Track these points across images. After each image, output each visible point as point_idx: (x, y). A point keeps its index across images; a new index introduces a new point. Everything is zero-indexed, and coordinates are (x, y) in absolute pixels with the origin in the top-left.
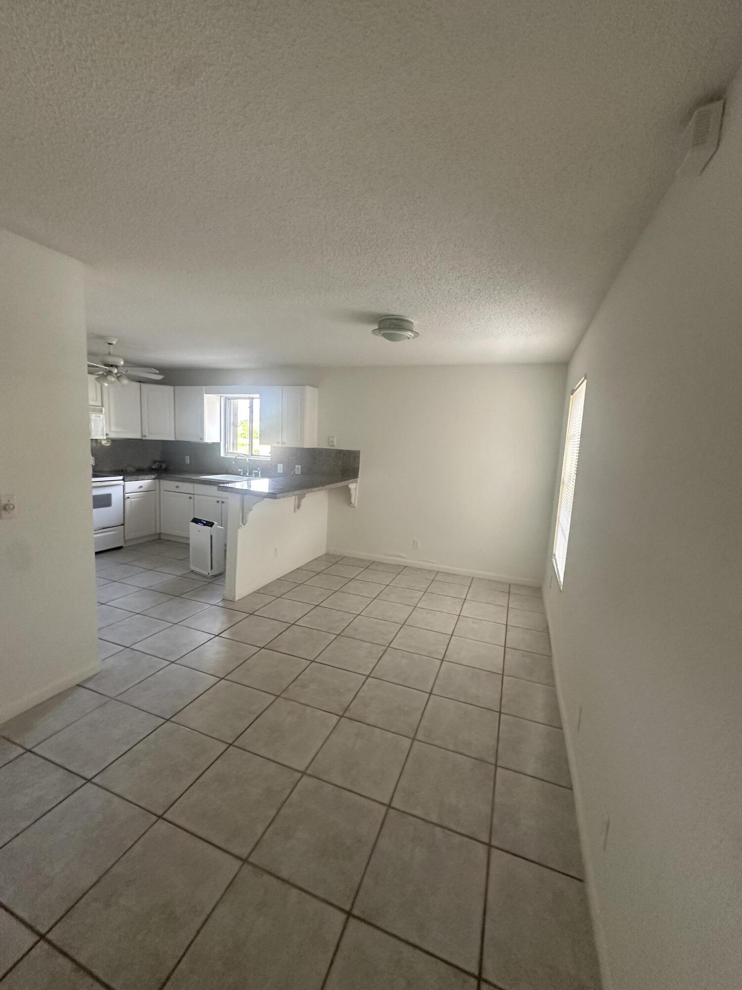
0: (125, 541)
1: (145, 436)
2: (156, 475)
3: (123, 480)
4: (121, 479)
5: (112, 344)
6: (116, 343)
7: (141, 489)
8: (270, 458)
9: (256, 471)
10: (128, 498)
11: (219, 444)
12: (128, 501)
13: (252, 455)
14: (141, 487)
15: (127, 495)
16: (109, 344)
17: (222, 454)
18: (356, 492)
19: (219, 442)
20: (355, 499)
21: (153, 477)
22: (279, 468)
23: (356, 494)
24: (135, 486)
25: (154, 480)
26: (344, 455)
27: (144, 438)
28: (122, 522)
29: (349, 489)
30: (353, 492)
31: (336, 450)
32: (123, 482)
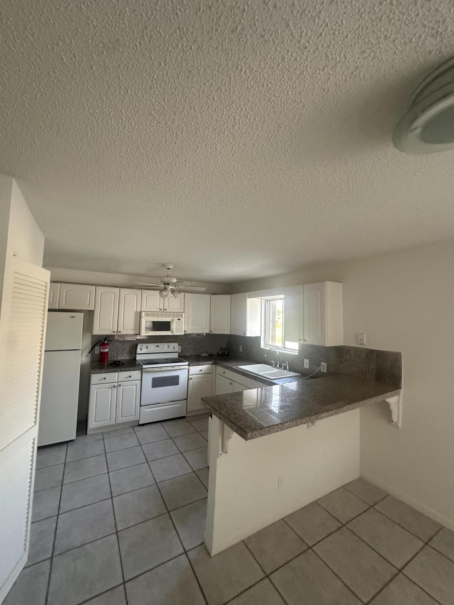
0: (187, 413)
1: (211, 331)
2: (213, 361)
3: (188, 365)
4: (187, 364)
5: (170, 269)
6: (173, 268)
7: (201, 372)
8: (297, 351)
9: (285, 365)
10: (191, 379)
11: (259, 338)
12: (190, 381)
13: (284, 348)
14: (201, 370)
15: (190, 377)
16: (168, 269)
17: (262, 346)
18: (399, 406)
19: (260, 335)
20: (398, 416)
21: (211, 362)
22: (305, 363)
23: (398, 409)
24: (197, 370)
25: (212, 365)
26: (377, 356)
27: (211, 333)
28: (186, 398)
29: (387, 405)
30: (393, 407)
31: (366, 349)
32: (188, 366)
